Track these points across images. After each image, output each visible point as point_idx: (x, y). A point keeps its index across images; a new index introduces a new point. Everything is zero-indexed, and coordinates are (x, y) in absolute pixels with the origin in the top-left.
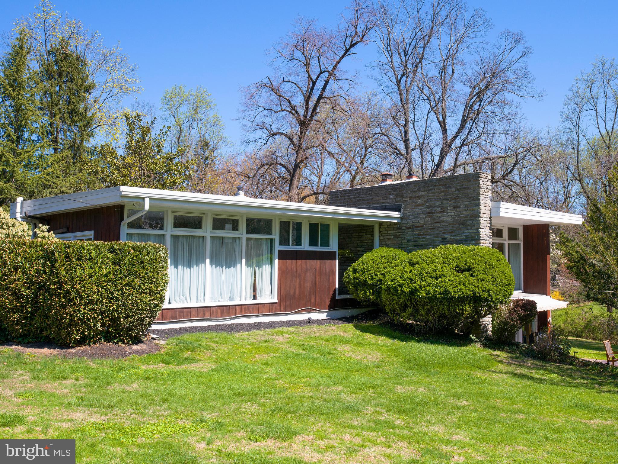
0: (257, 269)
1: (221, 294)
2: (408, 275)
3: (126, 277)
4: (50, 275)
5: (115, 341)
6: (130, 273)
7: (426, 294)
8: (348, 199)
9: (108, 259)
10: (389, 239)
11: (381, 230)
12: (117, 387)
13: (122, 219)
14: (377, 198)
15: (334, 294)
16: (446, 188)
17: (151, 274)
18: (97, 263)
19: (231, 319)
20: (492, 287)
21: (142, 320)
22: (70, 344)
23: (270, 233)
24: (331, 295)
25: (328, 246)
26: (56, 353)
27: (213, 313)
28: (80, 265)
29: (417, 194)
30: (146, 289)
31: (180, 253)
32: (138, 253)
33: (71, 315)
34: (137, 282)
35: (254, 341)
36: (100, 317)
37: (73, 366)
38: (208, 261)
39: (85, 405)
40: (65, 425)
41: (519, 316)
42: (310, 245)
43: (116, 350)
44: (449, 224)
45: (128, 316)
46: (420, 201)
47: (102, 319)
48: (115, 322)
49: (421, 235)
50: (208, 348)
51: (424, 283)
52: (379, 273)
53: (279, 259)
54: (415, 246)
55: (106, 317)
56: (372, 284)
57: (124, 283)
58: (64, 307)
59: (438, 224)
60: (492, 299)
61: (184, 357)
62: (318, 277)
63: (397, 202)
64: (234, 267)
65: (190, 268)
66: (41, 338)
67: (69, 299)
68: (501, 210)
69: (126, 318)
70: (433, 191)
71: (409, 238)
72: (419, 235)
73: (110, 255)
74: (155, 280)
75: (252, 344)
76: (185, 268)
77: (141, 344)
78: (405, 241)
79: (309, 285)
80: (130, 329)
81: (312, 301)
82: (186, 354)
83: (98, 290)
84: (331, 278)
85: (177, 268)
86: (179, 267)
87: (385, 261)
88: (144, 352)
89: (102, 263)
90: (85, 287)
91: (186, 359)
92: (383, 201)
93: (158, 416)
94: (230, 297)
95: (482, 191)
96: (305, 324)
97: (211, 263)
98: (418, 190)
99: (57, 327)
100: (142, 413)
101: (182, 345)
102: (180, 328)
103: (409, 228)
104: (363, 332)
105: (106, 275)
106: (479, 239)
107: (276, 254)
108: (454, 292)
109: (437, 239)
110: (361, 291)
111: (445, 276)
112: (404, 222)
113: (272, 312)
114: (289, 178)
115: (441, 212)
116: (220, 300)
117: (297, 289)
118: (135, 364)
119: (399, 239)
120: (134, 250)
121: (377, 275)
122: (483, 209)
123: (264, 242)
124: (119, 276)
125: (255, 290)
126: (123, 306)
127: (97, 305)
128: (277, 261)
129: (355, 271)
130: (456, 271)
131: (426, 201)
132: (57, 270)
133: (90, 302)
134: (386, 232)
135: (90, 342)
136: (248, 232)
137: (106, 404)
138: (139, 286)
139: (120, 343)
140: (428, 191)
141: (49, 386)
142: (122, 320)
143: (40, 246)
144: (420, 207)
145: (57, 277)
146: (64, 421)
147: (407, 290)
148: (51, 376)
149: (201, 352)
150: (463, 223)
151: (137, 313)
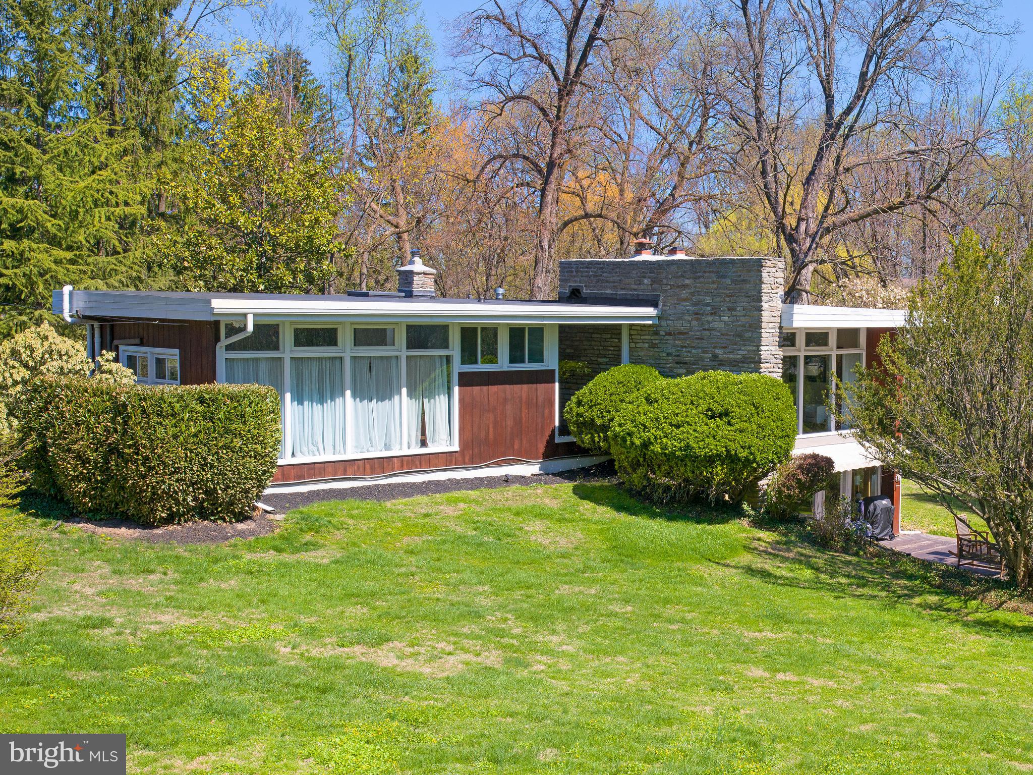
0: (426, 401)
1: (370, 440)
2: (642, 419)
3: (222, 437)
4: (123, 435)
5: (212, 518)
6: (227, 431)
7: (662, 449)
8: (587, 276)
9: (196, 413)
10: (642, 349)
11: (632, 332)
12: (212, 584)
13: (218, 339)
14: (627, 281)
15: (552, 436)
16: (718, 277)
17: (256, 432)
18: (183, 419)
19: (387, 477)
20: (756, 440)
21: (247, 491)
22: (154, 522)
23: (446, 346)
24: (547, 436)
25: (542, 361)
26: (137, 535)
27: (358, 468)
28: (161, 424)
29: (680, 282)
30: (250, 451)
31: (306, 382)
32: (236, 404)
33: (153, 488)
34: (238, 443)
35: (409, 514)
36: (191, 489)
37: (160, 554)
38: (348, 393)
39: (174, 607)
40: (153, 628)
41: (798, 483)
42: (513, 360)
43: (215, 531)
44: (723, 335)
45: (228, 487)
46: (685, 293)
47: (193, 492)
48: (211, 495)
49: (685, 347)
50: (341, 527)
51: (660, 433)
52: (611, 409)
53: (460, 386)
54: (677, 363)
55: (198, 489)
56: (603, 425)
57: (221, 445)
58: (144, 477)
59: (707, 333)
60: (755, 459)
61: (304, 541)
62: (525, 411)
63: (654, 290)
64: (390, 399)
65: (322, 403)
66: (117, 514)
67: (149, 467)
68: (795, 317)
69: (225, 490)
70: (702, 279)
71: (669, 350)
72: (682, 347)
73: (199, 408)
74: (261, 438)
75: (404, 520)
76: (314, 404)
77: (249, 522)
78: (665, 354)
79: (510, 422)
80: (231, 503)
81: (516, 447)
82: (308, 537)
83: (186, 454)
84: (546, 411)
85: (302, 404)
86: (306, 403)
87: (623, 390)
88: (252, 533)
89: (189, 420)
90: (168, 451)
91: (306, 544)
92: (636, 287)
93: (252, 619)
94: (385, 445)
95: (765, 288)
96: (500, 485)
97: (354, 396)
98: (682, 276)
99: (137, 501)
100: (235, 616)
101: (303, 523)
102: (309, 492)
103: (669, 334)
104: (581, 498)
105: (196, 435)
106: (759, 362)
107: (455, 378)
108: (699, 448)
109: (706, 355)
110: (587, 434)
111: (689, 424)
112: (663, 323)
113: (451, 464)
114: (539, 182)
115: (712, 314)
116: (370, 449)
117: (491, 430)
118: (237, 553)
119: (656, 350)
120: (232, 399)
121: (609, 412)
122: (766, 315)
123: (437, 360)
124: (213, 435)
125: (423, 432)
126: (220, 474)
127: (185, 474)
128: (456, 389)
129: (579, 403)
130: (707, 415)
131: (692, 295)
132: (132, 429)
133: (177, 471)
134: (639, 337)
135: (179, 520)
136: (409, 347)
137: (197, 606)
138: (241, 448)
139: (219, 521)
140: (695, 278)
141: (134, 582)
142: (220, 492)
143: (108, 394)
144: (685, 303)
145: (132, 439)
146: (152, 623)
147: (638, 442)
148: (133, 568)
149: (329, 533)
150: (740, 336)
151: (239, 483)
